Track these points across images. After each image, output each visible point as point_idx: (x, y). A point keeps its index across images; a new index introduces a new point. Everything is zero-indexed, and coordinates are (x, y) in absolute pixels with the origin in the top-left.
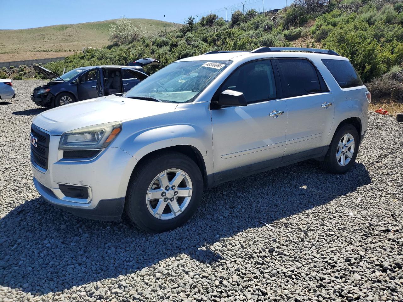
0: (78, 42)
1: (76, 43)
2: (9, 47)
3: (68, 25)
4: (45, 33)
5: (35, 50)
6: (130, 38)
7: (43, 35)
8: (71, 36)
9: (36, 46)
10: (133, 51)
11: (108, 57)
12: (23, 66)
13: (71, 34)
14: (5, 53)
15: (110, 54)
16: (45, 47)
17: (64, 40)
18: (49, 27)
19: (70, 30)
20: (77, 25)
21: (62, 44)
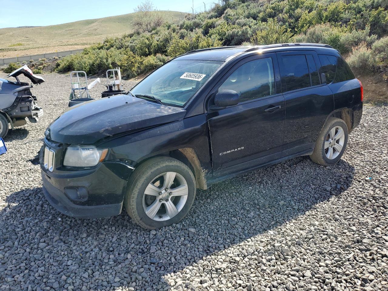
0: (102, 36)
1: (99, 36)
2: (40, 42)
3: (93, 20)
4: (73, 28)
5: (63, 44)
6: (152, 25)
7: (71, 30)
8: (96, 30)
9: (63, 41)
10: (156, 37)
11: (129, 45)
12: (43, 59)
13: (95, 27)
14: (36, 48)
15: (130, 43)
16: (72, 41)
17: (89, 34)
18: (76, 22)
19: (94, 24)
20: (101, 19)
21: (88, 38)
